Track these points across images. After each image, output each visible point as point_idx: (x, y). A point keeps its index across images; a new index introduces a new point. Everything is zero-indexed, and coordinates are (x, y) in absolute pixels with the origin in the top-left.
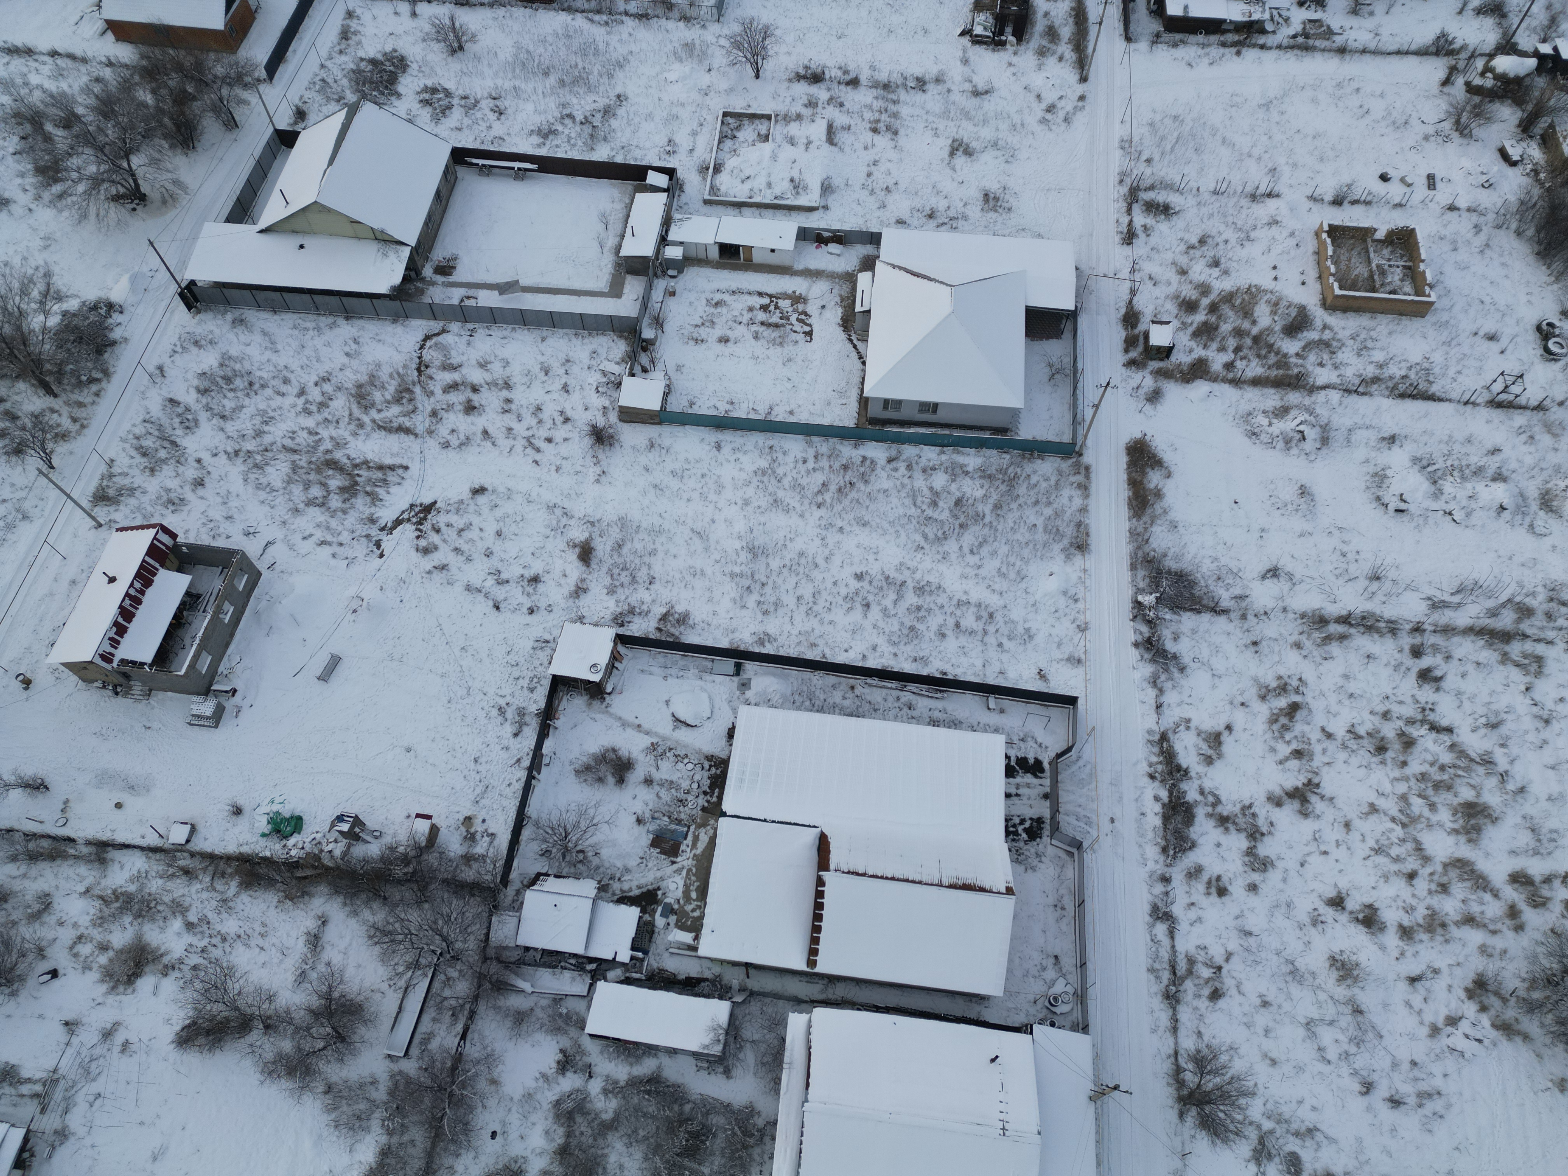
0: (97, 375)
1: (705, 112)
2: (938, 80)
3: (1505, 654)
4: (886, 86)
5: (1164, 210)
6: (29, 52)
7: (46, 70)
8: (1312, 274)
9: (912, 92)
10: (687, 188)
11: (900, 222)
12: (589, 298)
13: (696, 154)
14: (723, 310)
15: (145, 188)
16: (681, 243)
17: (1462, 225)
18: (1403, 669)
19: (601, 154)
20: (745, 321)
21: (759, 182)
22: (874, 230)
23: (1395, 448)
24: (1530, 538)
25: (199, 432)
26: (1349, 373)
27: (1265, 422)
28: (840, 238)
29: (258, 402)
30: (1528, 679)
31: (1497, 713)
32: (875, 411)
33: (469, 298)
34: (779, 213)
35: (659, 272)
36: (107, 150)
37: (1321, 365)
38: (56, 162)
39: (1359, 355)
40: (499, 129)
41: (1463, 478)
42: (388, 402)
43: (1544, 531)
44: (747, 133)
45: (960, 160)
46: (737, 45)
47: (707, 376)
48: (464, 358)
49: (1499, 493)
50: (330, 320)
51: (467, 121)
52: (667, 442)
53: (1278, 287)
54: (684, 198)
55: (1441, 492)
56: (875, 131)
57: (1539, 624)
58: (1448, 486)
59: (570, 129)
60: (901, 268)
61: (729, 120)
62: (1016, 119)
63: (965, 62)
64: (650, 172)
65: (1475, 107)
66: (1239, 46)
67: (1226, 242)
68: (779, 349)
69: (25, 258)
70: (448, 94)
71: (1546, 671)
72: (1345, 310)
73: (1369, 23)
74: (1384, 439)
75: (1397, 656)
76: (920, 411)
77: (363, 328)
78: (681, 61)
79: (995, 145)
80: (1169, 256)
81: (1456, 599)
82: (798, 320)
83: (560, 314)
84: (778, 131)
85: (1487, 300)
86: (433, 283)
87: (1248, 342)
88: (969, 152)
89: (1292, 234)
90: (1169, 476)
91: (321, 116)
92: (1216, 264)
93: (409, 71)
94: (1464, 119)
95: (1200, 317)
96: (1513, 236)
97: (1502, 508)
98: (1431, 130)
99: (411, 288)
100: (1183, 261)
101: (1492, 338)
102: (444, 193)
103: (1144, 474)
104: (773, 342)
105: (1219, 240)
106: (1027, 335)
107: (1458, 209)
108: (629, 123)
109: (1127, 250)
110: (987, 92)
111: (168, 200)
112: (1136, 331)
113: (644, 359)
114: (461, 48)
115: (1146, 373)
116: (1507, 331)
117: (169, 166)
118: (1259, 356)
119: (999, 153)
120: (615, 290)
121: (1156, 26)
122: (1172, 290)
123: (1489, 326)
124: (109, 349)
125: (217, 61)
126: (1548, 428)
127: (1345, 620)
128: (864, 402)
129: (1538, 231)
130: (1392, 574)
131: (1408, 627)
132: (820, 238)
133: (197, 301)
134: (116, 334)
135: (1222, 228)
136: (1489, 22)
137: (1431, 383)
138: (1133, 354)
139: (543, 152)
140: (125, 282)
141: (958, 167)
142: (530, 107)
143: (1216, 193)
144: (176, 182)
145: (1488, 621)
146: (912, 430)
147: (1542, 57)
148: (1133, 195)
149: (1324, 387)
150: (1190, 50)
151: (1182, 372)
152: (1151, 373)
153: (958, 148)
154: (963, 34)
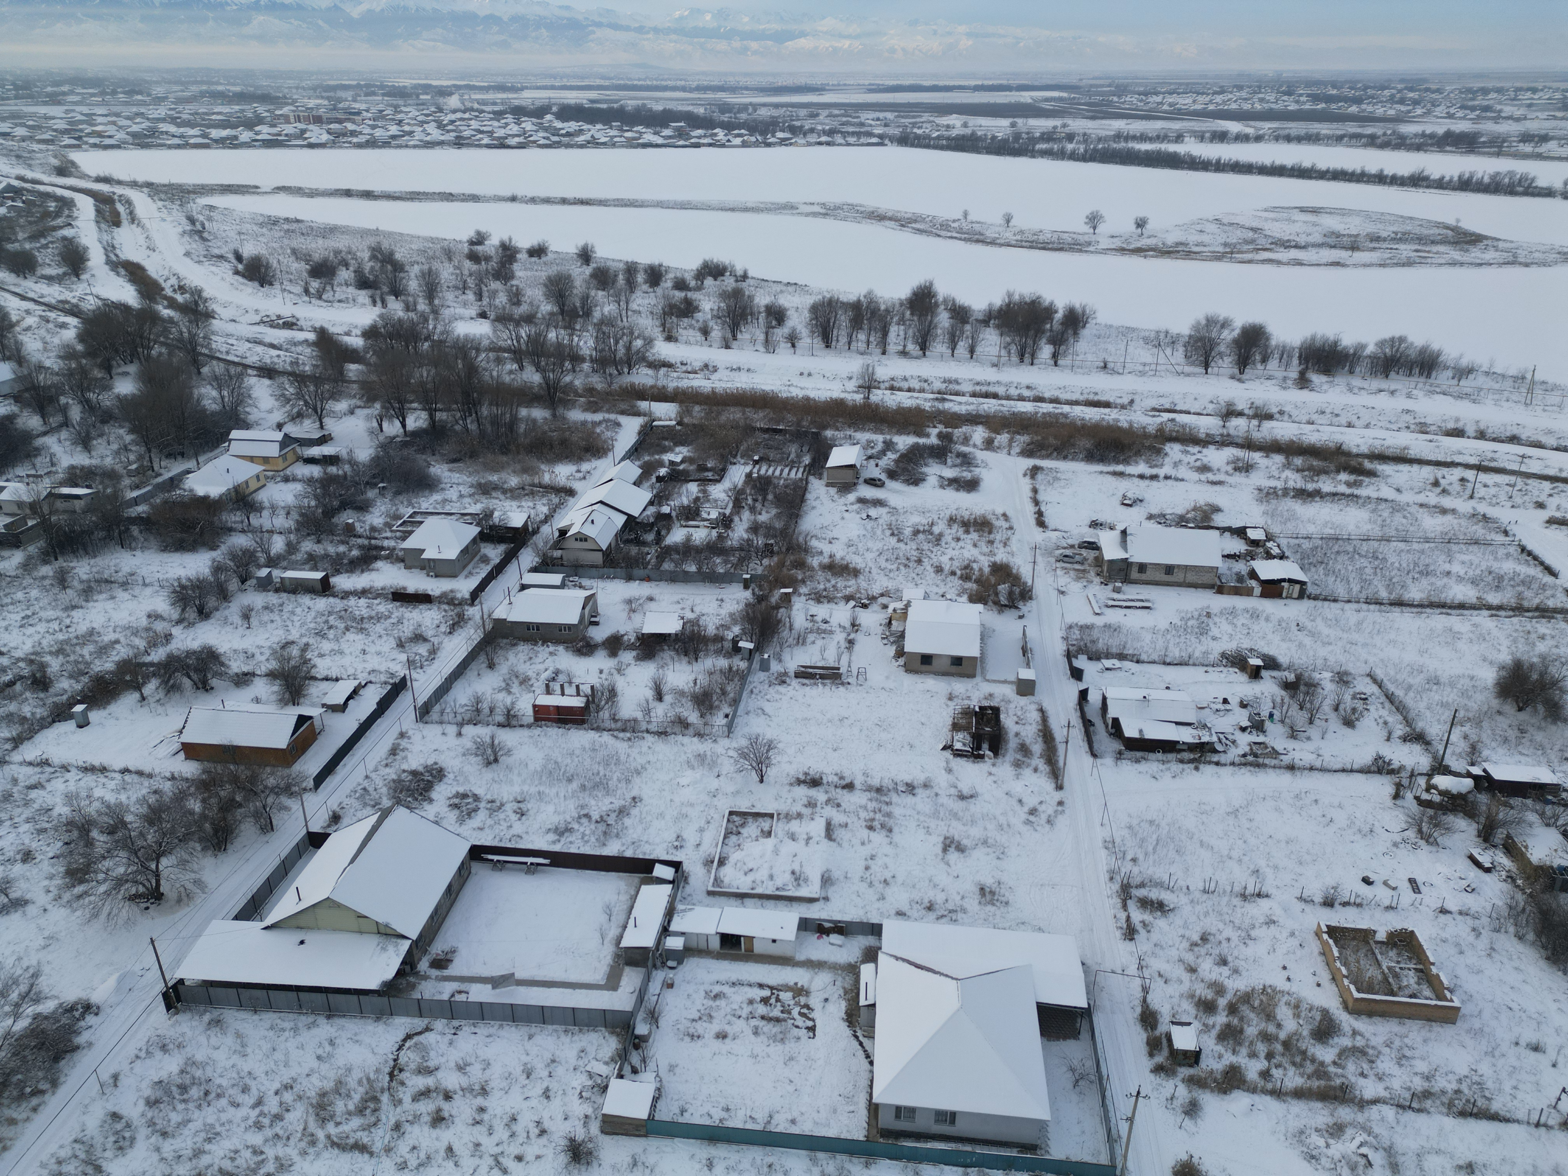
0: (43, 1086)
1: (712, 812)
2: (926, 786)
4: (879, 790)
5: (1160, 907)
6: (103, 770)
7: (112, 785)
8: (1325, 976)
9: (903, 795)
10: (692, 880)
11: (900, 914)
12: (584, 991)
13: (702, 848)
14: (722, 1003)
15: (164, 888)
16: (683, 934)
17: (1460, 929)
19: (612, 849)
20: (744, 1015)
21: (762, 874)
22: (875, 921)
25: (132, 1154)
26: (1396, 1085)
27: (1321, 1142)
28: (841, 929)
29: (209, 1115)
32: (887, 1121)
33: (460, 992)
34: (781, 904)
35: (658, 964)
36: (140, 854)
37: (1363, 1075)
38: (88, 865)
39: (1401, 1065)
40: (518, 828)
42: (350, 1113)
44: (752, 829)
45: (953, 856)
46: (744, 756)
47: (702, 1078)
48: (443, 1060)
50: (311, 1019)
51: (490, 822)
52: (651, 1160)
53: (1294, 987)
54: (688, 889)
56: (871, 828)
59: (586, 828)
60: (904, 960)
61: (735, 818)
62: (1002, 820)
63: (949, 771)
64: (657, 866)
65: (1431, 818)
66: (1196, 763)
67: (1229, 940)
68: (780, 1047)
69: (19, 959)
70: (476, 798)
72: (1370, 1014)
73: (1310, 746)
74: (1460, 1167)
76: (937, 1121)
77: (342, 1028)
78: (693, 768)
79: (985, 842)
80: (1174, 953)
82: (800, 1014)
83: (552, 1008)
84: (779, 828)
85: (1515, 1007)
86: (426, 978)
87: (1279, 1048)
88: (960, 849)
89: (1292, 934)
91: (355, 819)
92: (1223, 962)
93: (445, 780)
94: (1425, 827)
95: (1221, 1019)
96: (1515, 941)
98: (1398, 838)
99: (403, 982)
100: (1190, 958)
101: (1536, 1048)
102: (455, 888)
104: (774, 1038)
105: (1220, 937)
106: (1042, 1034)
107: (1450, 912)
108: (641, 822)
109: (1130, 945)
110: (972, 797)
111: (184, 898)
112: (1157, 1033)
113: (635, 1058)
114: (496, 760)
115: (1177, 1081)
117: (195, 867)
118: (1294, 1064)
119: (990, 850)
120: (612, 982)
121: (1118, 746)
122: (1185, 987)
123: (1529, 1035)
124: (68, 1056)
125: (272, 774)
128: (873, 1109)
129: (1538, 936)
132: (821, 929)
133: (179, 1000)
134: (81, 1040)
135: (1221, 926)
136: (1417, 748)
137: (1489, 1099)
138: (1160, 1059)
139: (557, 848)
140: (112, 981)
141: (952, 863)
142: (551, 808)
143: (1205, 891)
144: (198, 883)
146: (930, 1145)
147: (1476, 778)
148: (1125, 892)
149: (1375, 1102)
150: (1152, 765)
151: (1215, 1081)
152: (1183, 1081)
153: (950, 845)
154: (945, 748)
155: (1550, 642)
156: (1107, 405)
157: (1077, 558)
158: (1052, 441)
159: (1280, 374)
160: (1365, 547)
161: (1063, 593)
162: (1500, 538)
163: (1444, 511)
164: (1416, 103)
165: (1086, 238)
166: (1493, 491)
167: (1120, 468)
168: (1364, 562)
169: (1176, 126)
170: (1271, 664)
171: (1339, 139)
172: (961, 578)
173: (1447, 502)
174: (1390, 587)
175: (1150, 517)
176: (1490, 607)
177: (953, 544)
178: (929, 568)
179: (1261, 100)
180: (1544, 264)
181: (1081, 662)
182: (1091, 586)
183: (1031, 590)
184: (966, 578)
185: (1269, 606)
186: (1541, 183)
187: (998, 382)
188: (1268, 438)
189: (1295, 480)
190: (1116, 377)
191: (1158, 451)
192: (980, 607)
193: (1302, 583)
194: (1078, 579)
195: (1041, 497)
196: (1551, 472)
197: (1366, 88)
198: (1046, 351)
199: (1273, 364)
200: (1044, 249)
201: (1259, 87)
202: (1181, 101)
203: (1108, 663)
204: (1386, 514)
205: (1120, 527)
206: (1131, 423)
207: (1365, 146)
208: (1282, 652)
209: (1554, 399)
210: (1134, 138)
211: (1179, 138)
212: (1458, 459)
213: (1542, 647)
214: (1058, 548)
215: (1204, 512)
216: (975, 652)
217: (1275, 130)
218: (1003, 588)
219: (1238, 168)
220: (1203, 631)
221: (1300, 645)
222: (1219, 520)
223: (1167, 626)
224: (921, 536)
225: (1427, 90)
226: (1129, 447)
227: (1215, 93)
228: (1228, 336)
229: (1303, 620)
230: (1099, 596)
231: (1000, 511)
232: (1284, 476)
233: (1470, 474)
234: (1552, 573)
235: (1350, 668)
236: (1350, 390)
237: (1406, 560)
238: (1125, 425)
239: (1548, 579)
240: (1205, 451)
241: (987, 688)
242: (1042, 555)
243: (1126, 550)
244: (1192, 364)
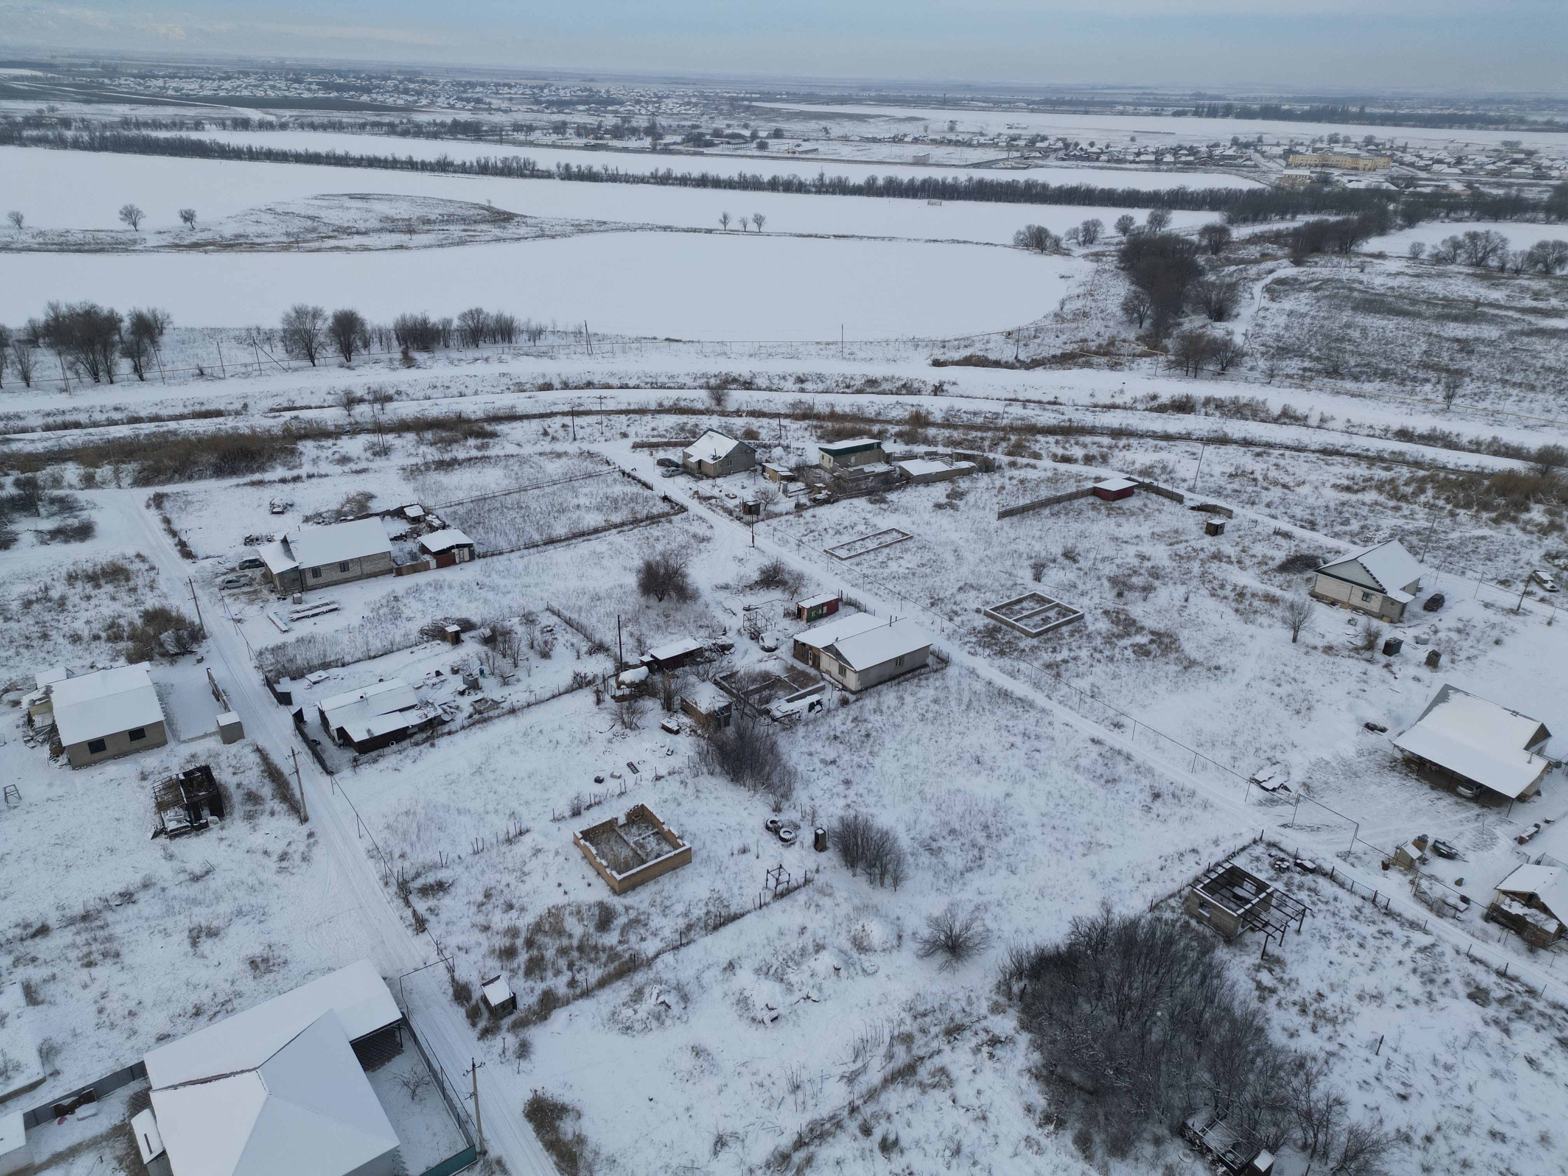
2: (146, 886)
3: (921, 1084)
4: (85, 917)
5: (441, 887)
8: (591, 874)
9: (120, 909)
11: (163, 1038)
17: (672, 786)
18: (868, 1153)
22: (131, 1063)
23: (738, 971)
24: (869, 980)
26: (667, 933)
27: (630, 1012)
28: (88, 1095)
30: (948, 1092)
31: (951, 1138)
37: (643, 939)
39: (665, 916)
41: (797, 964)
43: (873, 969)
45: (206, 945)
49: (827, 960)
53: (571, 898)
55: (790, 984)
56: (90, 964)
57: (921, 1042)
58: (792, 977)
62: (252, 881)
63: (170, 857)
65: (628, 709)
66: (430, 740)
67: (508, 885)
71: (954, 1076)
72: (633, 888)
73: (521, 687)
74: (725, 969)
75: (856, 1145)
79: (240, 913)
80: (466, 922)
81: (859, 1064)
85: (723, 827)
87: (575, 954)
88: (212, 933)
89: (557, 853)
90: (579, 1116)
92: (510, 907)
94: (626, 719)
95: (523, 957)
96: (709, 777)
97: (837, 969)
98: (609, 735)
100: (480, 919)
101: (744, 851)
103: (556, 1129)
105: (502, 886)
106: (365, 1069)
107: (663, 777)
109: (424, 937)
110: (207, 873)
112: (473, 1002)
115: (504, 1033)
116: (751, 841)
118: (591, 961)
119: (245, 919)
122: (485, 948)
123: (737, 845)
126: (822, 892)
127: (800, 1144)
129: (722, 766)
130: (805, 1076)
131: (845, 1113)
132: (60, 1110)
135: (498, 876)
136: (601, 657)
137: (727, 906)
138: (482, 1024)
141: (207, 953)
143: (476, 853)
145: (891, 1065)
147: (648, 664)
148: (404, 890)
149: (657, 956)
150: (391, 759)
151: (535, 1013)
152: (508, 1030)
153: (196, 936)
154: (156, 835)
155: (664, 541)
156: (219, 414)
157: (243, 580)
158: (167, 462)
159: (385, 357)
160: (509, 500)
161: (239, 621)
162: (605, 468)
163: (559, 455)
164: (419, 93)
165: (129, 236)
166: (588, 430)
167: (257, 477)
168: (512, 514)
169: (190, 112)
170: (467, 626)
171: (362, 127)
172: (109, 639)
173: (559, 447)
174: (539, 529)
175: (307, 519)
176: (616, 526)
177: (84, 604)
178: (61, 640)
179: (273, 87)
180: (564, 235)
181: (285, 685)
182: (268, 605)
183: (201, 628)
184: (115, 638)
185: (448, 574)
186: (541, 166)
187: (75, 409)
188: (395, 418)
189: (432, 454)
190: (218, 382)
191: (293, 452)
192: (146, 665)
193: (469, 546)
194: (251, 602)
195: (176, 526)
196: (623, 407)
197: (370, 78)
198: (124, 366)
199: (375, 348)
200: (79, 251)
201: (266, 74)
202: (186, 86)
203: (313, 677)
204: (516, 468)
205: (279, 537)
206: (252, 428)
207: (388, 134)
208: (473, 612)
209: (606, 347)
210: (146, 125)
211: (198, 125)
212: (555, 409)
213: (659, 547)
214: (217, 575)
215: (359, 502)
216: (158, 716)
217: (297, 118)
218: (167, 636)
219: (271, 156)
220: (396, 615)
221: (486, 601)
222: (376, 506)
223: (360, 621)
224: (36, 607)
225: (424, 82)
226: (260, 453)
227: (221, 79)
228: (323, 325)
229: (481, 578)
230: (281, 612)
231: (131, 552)
232: (420, 451)
233: (568, 420)
234: (649, 487)
235: (532, 608)
236: (452, 363)
237: (544, 503)
238: (247, 431)
239: (648, 492)
240: (339, 442)
241: (185, 751)
242: (202, 587)
243: (293, 559)
244: (297, 358)
